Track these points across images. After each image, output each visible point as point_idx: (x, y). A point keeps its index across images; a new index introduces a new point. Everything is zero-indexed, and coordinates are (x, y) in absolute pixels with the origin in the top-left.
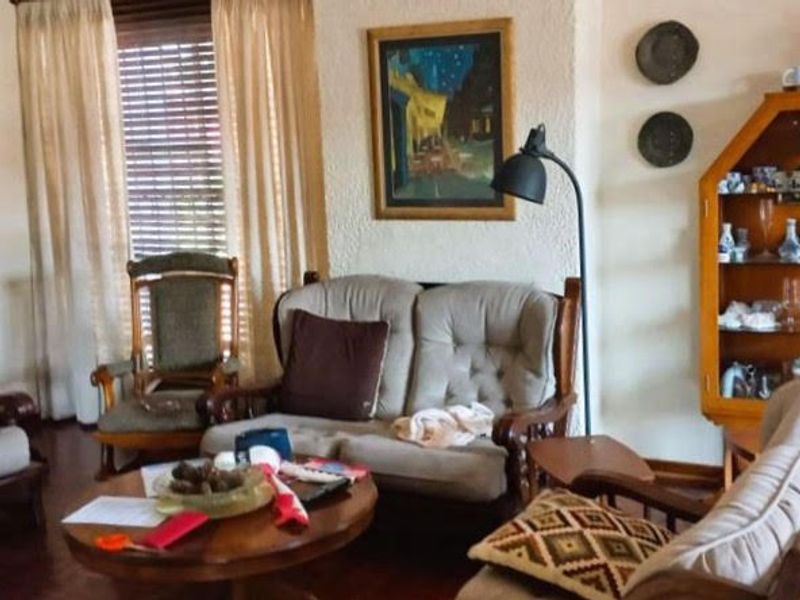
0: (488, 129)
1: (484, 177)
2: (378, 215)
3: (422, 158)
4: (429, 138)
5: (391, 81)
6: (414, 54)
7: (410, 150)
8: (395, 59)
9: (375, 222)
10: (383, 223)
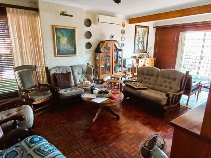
0: (73, 43)
1: (73, 50)
2: (55, 56)
3: (63, 47)
4: (64, 44)
5: (57, 34)
6: (62, 31)
7: (61, 46)
8: (58, 31)
9: (55, 58)
10: (56, 58)
